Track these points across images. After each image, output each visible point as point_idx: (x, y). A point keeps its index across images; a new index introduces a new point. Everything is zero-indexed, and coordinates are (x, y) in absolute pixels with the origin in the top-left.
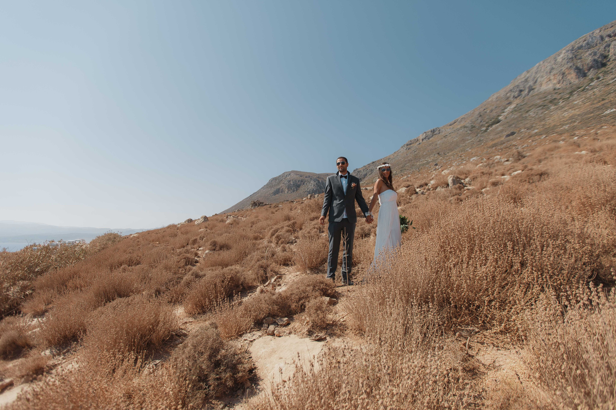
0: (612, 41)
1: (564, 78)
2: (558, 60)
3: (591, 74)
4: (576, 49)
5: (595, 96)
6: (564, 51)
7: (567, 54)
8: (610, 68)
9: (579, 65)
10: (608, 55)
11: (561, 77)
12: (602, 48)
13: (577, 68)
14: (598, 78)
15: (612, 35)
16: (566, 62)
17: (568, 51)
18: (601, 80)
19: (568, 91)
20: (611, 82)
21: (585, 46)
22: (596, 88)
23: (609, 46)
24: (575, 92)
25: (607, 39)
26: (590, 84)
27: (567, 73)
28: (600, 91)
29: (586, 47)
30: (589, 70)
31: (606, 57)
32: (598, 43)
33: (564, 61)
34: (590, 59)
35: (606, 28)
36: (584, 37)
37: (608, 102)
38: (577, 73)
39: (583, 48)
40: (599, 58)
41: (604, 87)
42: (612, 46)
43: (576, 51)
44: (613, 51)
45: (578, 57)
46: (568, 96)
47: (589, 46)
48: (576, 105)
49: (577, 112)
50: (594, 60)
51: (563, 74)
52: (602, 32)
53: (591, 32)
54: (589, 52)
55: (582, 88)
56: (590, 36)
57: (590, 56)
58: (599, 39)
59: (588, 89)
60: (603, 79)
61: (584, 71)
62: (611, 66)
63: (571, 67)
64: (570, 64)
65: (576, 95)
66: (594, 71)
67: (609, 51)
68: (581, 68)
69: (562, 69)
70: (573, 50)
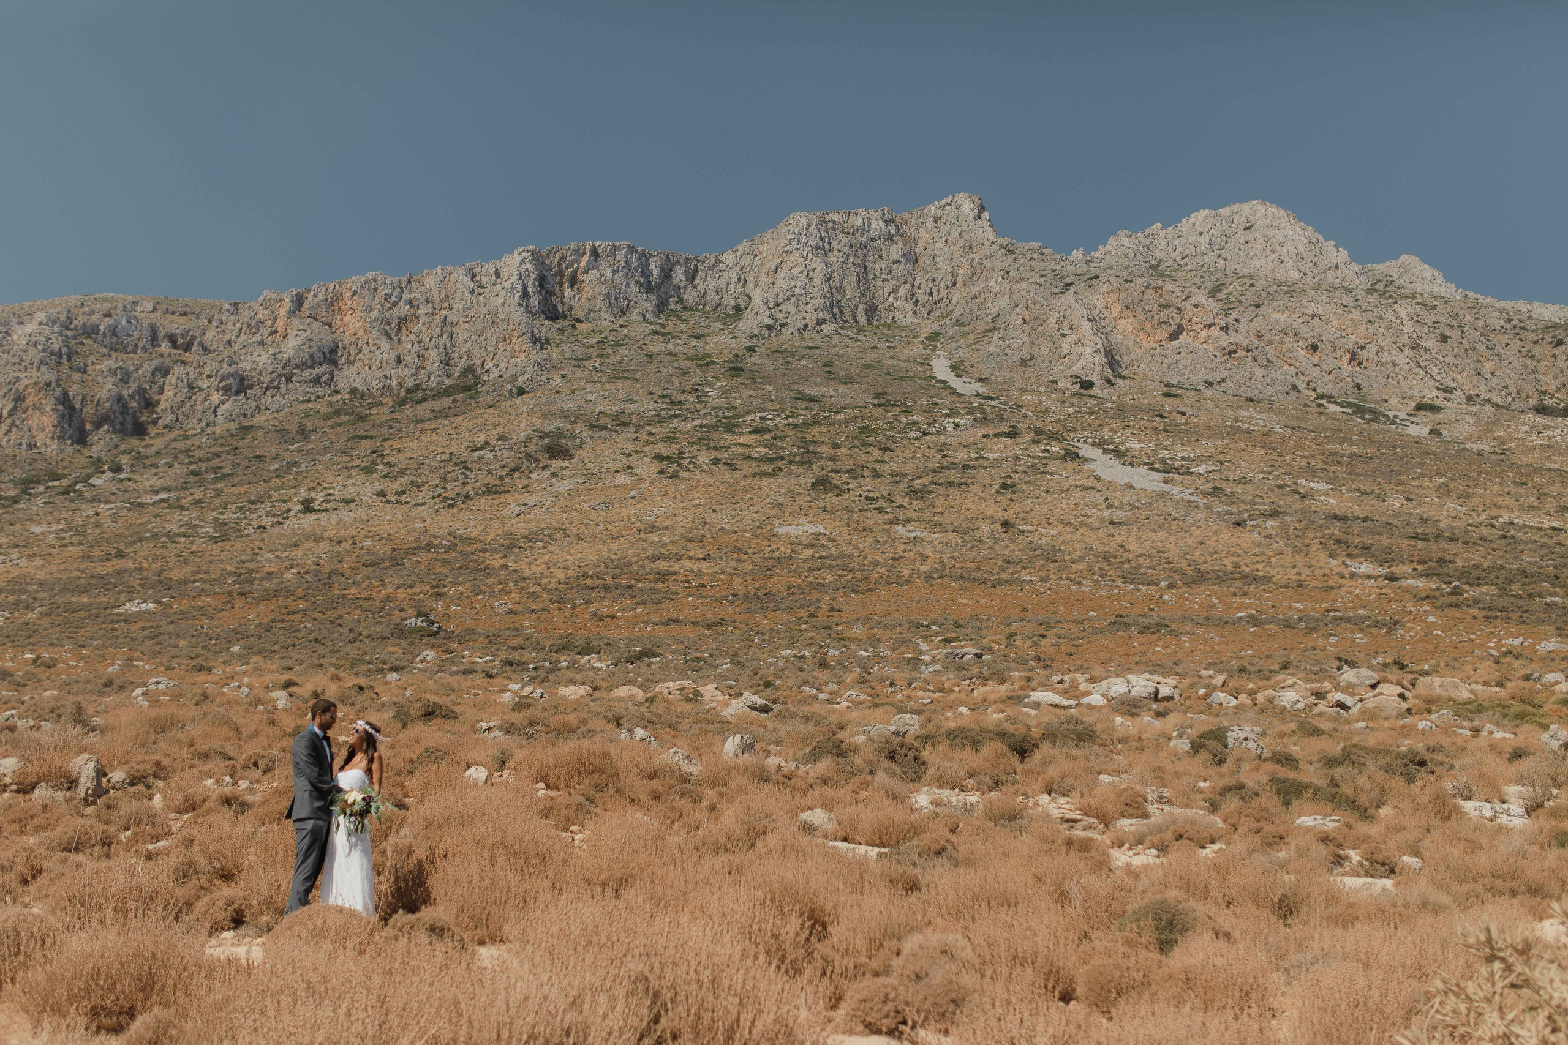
0: (176, 362)
1: (19, 414)
2: (15, 337)
3: (101, 441)
4: (76, 328)
5: (97, 531)
6: (41, 316)
7: (47, 331)
8: (153, 450)
9: (74, 390)
10: (158, 402)
11: (10, 406)
12: (148, 367)
13: (65, 400)
14: (117, 469)
15: (180, 341)
16: (37, 361)
17: (54, 322)
18: (122, 480)
19: (18, 474)
20: (150, 499)
21: (104, 334)
22: (106, 502)
23: (166, 372)
24: (41, 489)
25: (165, 347)
26: (89, 476)
27: (29, 401)
28: (115, 518)
29: (107, 341)
30: (98, 426)
31: (150, 405)
32: (141, 345)
33: (33, 351)
34: (109, 386)
35: (171, 309)
36: (106, 300)
37: (132, 571)
38: (63, 416)
39: (100, 338)
40: (132, 397)
41: (129, 510)
42: (172, 379)
43: (75, 338)
44: (171, 394)
45: (78, 361)
46: (13, 493)
47: (116, 342)
48: (39, 539)
49: (36, 569)
50: (120, 399)
51: (20, 399)
52: (158, 314)
53: (131, 298)
54: (110, 363)
55: (65, 483)
56: (125, 307)
57: (112, 380)
58: (147, 333)
59: (80, 495)
60: (129, 480)
61: (82, 423)
62: (158, 443)
63: (48, 385)
64: (50, 376)
65: (40, 501)
66: (108, 437)
67: (161, 391)
68: (78, 406)
69: (18, 379)
70: (68, 328)
